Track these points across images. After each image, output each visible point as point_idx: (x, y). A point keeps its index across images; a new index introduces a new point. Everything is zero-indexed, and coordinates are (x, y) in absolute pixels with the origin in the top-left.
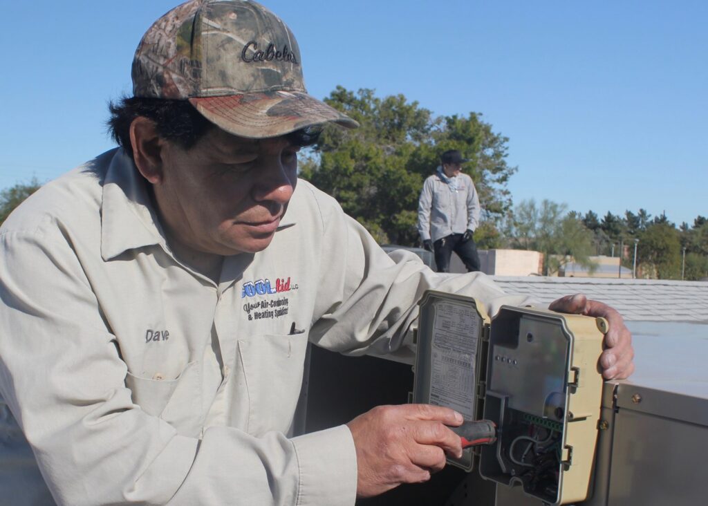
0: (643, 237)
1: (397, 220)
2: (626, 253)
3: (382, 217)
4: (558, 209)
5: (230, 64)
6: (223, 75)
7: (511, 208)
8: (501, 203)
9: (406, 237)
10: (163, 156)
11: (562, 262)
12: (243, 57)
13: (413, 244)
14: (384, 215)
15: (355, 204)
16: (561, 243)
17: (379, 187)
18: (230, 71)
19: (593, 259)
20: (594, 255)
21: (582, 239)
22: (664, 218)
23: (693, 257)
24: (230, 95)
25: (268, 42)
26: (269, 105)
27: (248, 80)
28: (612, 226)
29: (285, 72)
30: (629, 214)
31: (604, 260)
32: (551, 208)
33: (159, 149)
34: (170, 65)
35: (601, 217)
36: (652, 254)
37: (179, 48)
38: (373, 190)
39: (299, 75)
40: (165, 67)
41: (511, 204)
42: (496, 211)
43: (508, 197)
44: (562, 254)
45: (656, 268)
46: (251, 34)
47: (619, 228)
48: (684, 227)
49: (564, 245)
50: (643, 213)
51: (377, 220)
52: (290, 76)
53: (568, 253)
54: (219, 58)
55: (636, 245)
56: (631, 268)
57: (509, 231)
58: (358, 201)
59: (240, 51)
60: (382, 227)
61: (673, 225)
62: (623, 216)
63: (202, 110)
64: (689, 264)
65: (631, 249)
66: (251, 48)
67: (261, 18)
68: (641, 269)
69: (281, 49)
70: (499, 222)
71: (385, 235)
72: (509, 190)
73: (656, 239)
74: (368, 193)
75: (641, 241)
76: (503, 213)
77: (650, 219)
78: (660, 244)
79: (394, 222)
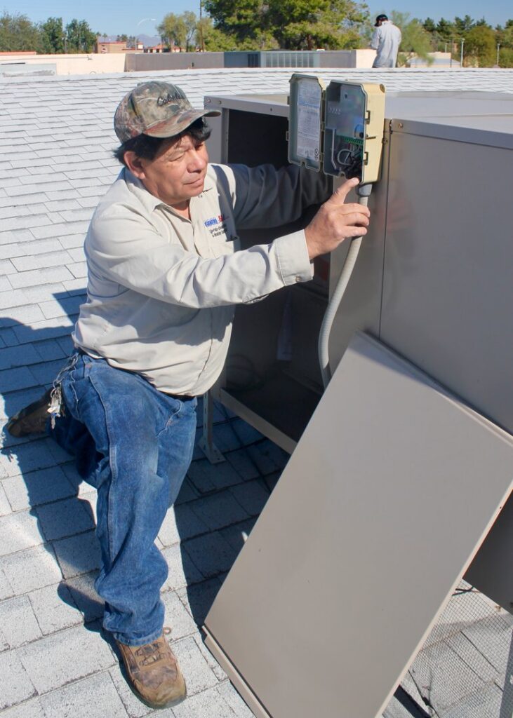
0: (469, 36)
1: (286, 31)
2: (456, 49)
3: (274, 28)
4: (404, 17)
5: (154, 110)
6: (153, 116)
7: (369, 18)
8: (361, 15)
9: (291, 43)
10: (142, 165)
11: (408, 58)
12: (159, 105)
13: (296, 48)
14: (276, 27)
15: (252, 20)
16: (407, 43)
17: (270, 5)
18: (155, 114)
19: (431, 54)
20: (431, 52)
21: (422, 39)
22: (483, 22)
23: (505, 50)
24: (160, 124)
25: (166, 94)
26: (177, 119)
27: (165, 113)
28: (444, 29)
29: (179, 104)
30: (457, 19)
31: (439, 55)
32: (398, 16)
33: (140, 163)
34: (130, 123)
35: (436, 23)
36: (475, 49)
37: (130, 114)
38: (266, 8)
39: (188, 103)
40: (128, 124)
41: (368, 15)
42: (358, 21)
43: (366, 9)
44: (408, 51)
45: (479, 60)
46: (157, 94)
47: (450, 30)
48: (498, 28)
49: (409, 45)
50: (468, 18)
51: (270, 31)
52: (182, 105)
53: (412, 51)
54: (148, 110)
55: (463, 43)
56: (459, 60)
57: (368, 35)
58: (255, 18)
59: (156, 103)
60: (274, 36)
61: (490, 27)
62: (453, 21)
63: (150, 134)
64: (502, 57)
65: (459, 46)
66: (160, 100)
67: (160, 86)
68: (467, 61)
69: (174, 95)
70: (360, 29)
71: (276, 41)
72: (367, 4)
73: (478, 38)
74: (262, 11)
75: (466, 40)
76: (362, 22)
77: (473, 23)
78: (481, 42)
79: (283, 32)
